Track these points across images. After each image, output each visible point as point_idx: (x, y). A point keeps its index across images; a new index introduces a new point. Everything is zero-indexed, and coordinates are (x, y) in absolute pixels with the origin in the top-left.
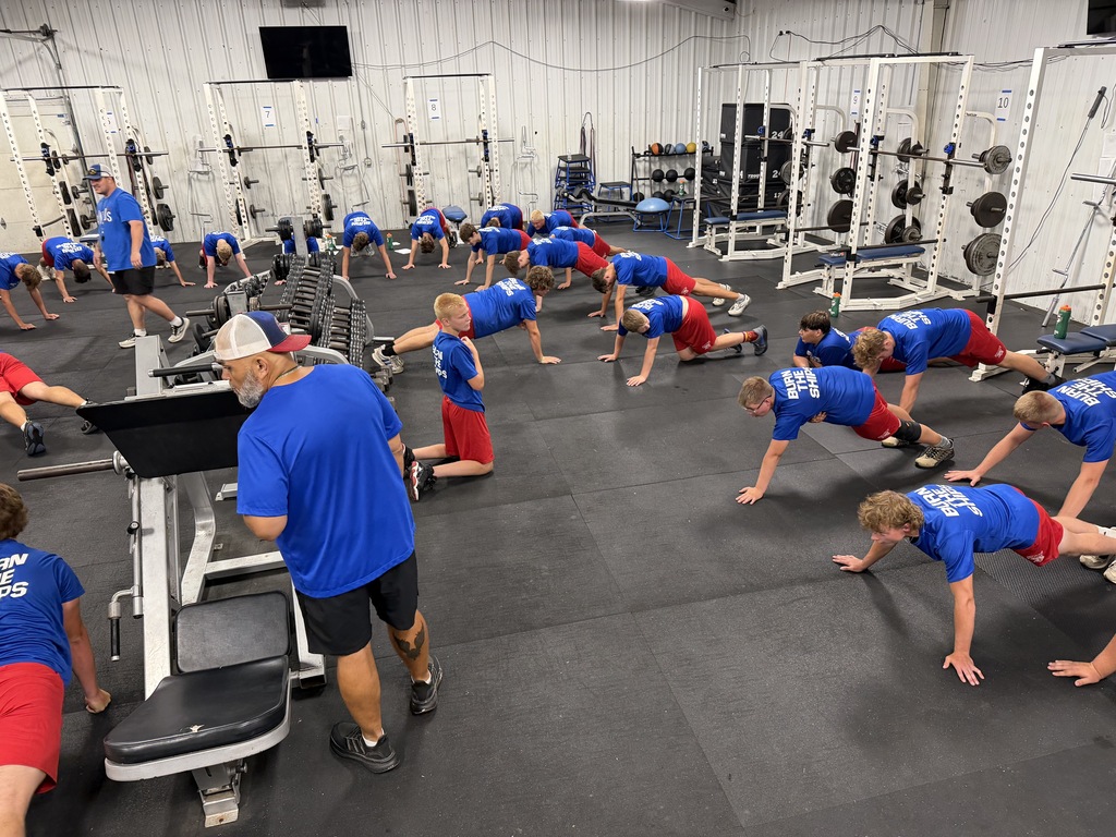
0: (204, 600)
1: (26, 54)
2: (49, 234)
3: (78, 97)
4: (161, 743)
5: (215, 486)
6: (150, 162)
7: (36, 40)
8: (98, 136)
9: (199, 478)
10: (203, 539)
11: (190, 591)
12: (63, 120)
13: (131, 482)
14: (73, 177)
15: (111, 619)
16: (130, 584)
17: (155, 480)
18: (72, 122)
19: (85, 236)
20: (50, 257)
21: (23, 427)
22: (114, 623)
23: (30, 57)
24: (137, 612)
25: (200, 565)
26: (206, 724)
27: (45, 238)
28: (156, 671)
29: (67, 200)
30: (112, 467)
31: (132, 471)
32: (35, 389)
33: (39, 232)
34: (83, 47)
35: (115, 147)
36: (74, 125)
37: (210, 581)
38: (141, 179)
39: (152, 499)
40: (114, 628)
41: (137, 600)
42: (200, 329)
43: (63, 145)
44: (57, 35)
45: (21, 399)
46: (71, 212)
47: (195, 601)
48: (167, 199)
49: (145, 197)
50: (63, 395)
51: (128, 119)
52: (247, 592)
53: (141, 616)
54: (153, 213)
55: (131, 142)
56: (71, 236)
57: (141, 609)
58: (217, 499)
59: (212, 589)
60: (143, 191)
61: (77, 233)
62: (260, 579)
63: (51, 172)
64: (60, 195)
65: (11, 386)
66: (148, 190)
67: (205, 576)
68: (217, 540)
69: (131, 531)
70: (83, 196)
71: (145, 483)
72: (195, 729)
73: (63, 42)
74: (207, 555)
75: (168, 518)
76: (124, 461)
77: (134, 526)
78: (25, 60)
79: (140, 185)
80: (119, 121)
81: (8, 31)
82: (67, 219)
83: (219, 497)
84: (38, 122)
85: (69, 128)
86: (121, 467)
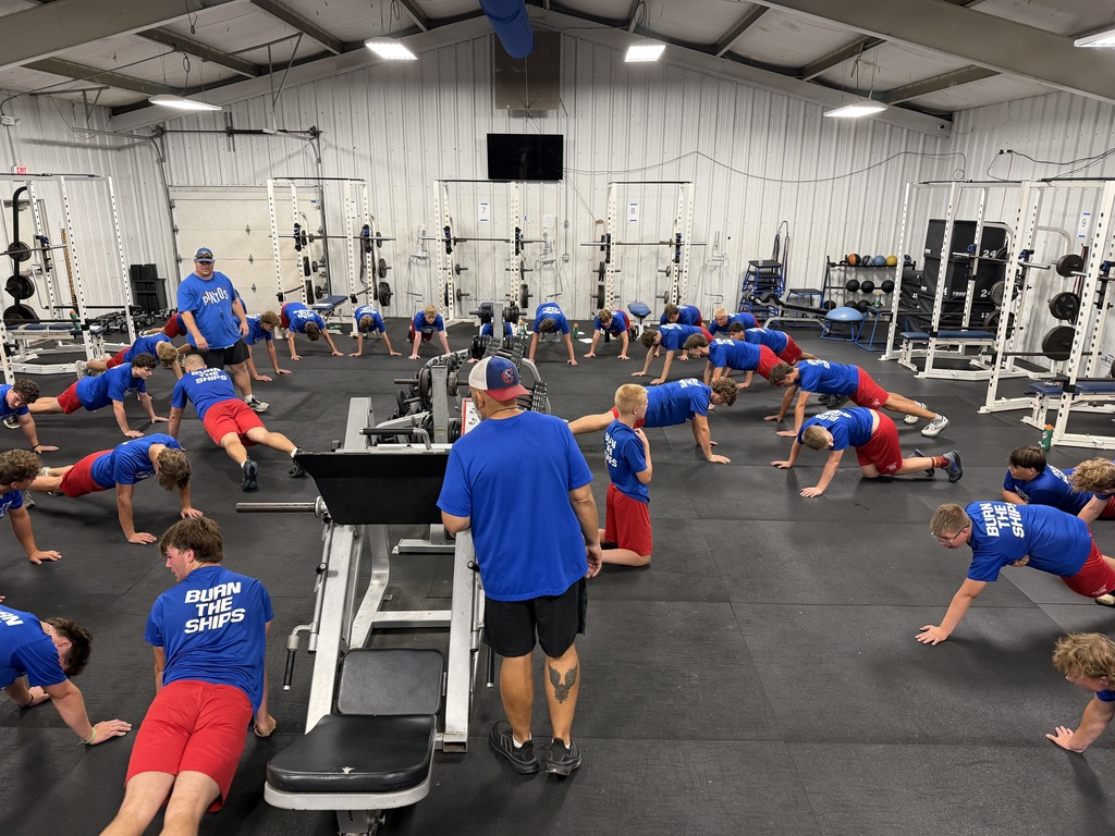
0: (369, 646)
1: (295, 150)
3: (329, 187)
4: (316, 778)
5: (394, 540)
6: (379, 245)
7: (305, 139)
8: (341, 220)
9: (381, 530)
10: (377, 588)
11: (358, 638)
12: (315, 205)
13: (326, 526)
14: (315, 253)
15: (289, 650)
16: (309, 621)
17: (347, 527)
18: (322, 208)
19: (317, 304)
20: (286, 320)
21: (242, 465)
22: (291, 654)
23: (298, 152)
24: (311, 648)
25: (370, 613)
26: (357, 767)
27: (285, 303)
28: (319, 708)
29: (307, 273)
30: (313, 510)
31: (329, 516)
32: (258, 433)
33: (281, 297)
34: (340, 146)
35: (353, 230)
36: (323, 209)
37: (377, 630)
38: (369, 260)
39: (341, 544)
40: (291, 659)
41: (313, 636)
42: (403, 395)
43: (311, 227)
44: (322, 135)
45: (246, 441)
46: (309, 283)
47: (360, 646)
48: (389, 279)
49: (371, 275)
50: (279, 440)
51: (367, 208)
52: (407, 646)
53: (314, 652)
54: (376, 289)
55: (366, 227)
56: (305, 304)
57: (316, 647)
58: (394, 552)
59: (377, 637)
60: (370, 270)
61: (311, 301)
62: (420, 635)
63: (298, 248)
64: (302, 268)
65: (239, 428)
66: (374, 269)
67: (373, 623)
68: (388, 591)
69: (319, 571)
70: (321, 270)
71: (337, 529)
72: (347, 770)
73: (325, 141)
74: (377, 604)
75: (351, 563)
76: (324, 506)
77: (323, 567)
78: (294, 154)
79: (369, 265)
80: (359, 208)
81: (285, 131)
82: (305, 288)
83: (396, 550)
84: (295, 206)
85: (319, 212)
86: (321, 511)
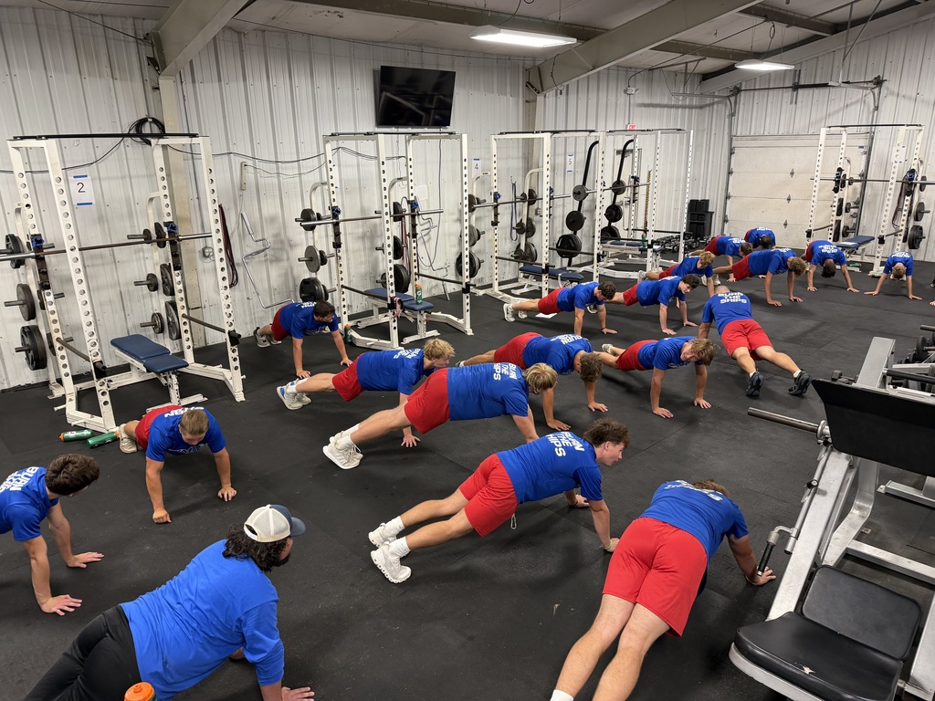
0: (838, 567)
1: (854, 99)
2: (816, 237)
3: (881, 134)
4: (783, 665)
5: (883, 479)
6: (922, 189)
7: (867, 88)
8: (886, 165)
9: (874, 466)
10: (857, 517)
11: (831, 557)
12: (862, 150)
13: (824, 448)
14: (851, 195)
15: (768, 543)
16: (793, 526)
17: (844, 455)
18: (869, 153)
19: (842, 242)
20: (811, 254)
21: (751, 374)
22: (770, 547)
23: (857, 102)
24: (788, 549)
25: (843, 540)
26: (817, 672)
27: (812, 240)
28: (783, 604)
29: (839, 213)
30: (816, 431)
31: (830, 440)
32: (767, 351)
33: (809, 234)
34: (903, 92)
35: (897, 173)
36: (869, 155)
37: (848, 555)
38: (907, 203)
39: (835, 469)
40: (768, 551)
41: (792, 540)
43: (853, 171)
44: (885, 84)
46: (838, 222)
47: (831, 564)
48: (924, 223)
49: (905, 218)
50: (784, 360)
51: (917, 152)
52: (879, 583)
53: (790, 554)
54: (907, 232)
55: (912, 171)
57: (792, 549)
58: (879, 490)
59: (848, 563)
60: (906, 213)
61: (836, 239)
62: (895, 579)
63: (836, 190)
64: (835, 209)
65: (750, 344)
66: (910, 212)
67: (847, 549)
68: (867, 525)
69: (810, 486)
70: (853, 211)
71: (834, 454)
72: (807, 670)
73: (888, 89)
74: (854, 533)
75: (841, 489)
76: (827, 430)
77: (814, 483)
78: (852, 104)
79: (905, 208)
80: (909, 153)
81: (848, 83)
82: (834, 227)
83: (882, 489)
84: (843, 151)
85: (864, 157)
86: (822, 434)
